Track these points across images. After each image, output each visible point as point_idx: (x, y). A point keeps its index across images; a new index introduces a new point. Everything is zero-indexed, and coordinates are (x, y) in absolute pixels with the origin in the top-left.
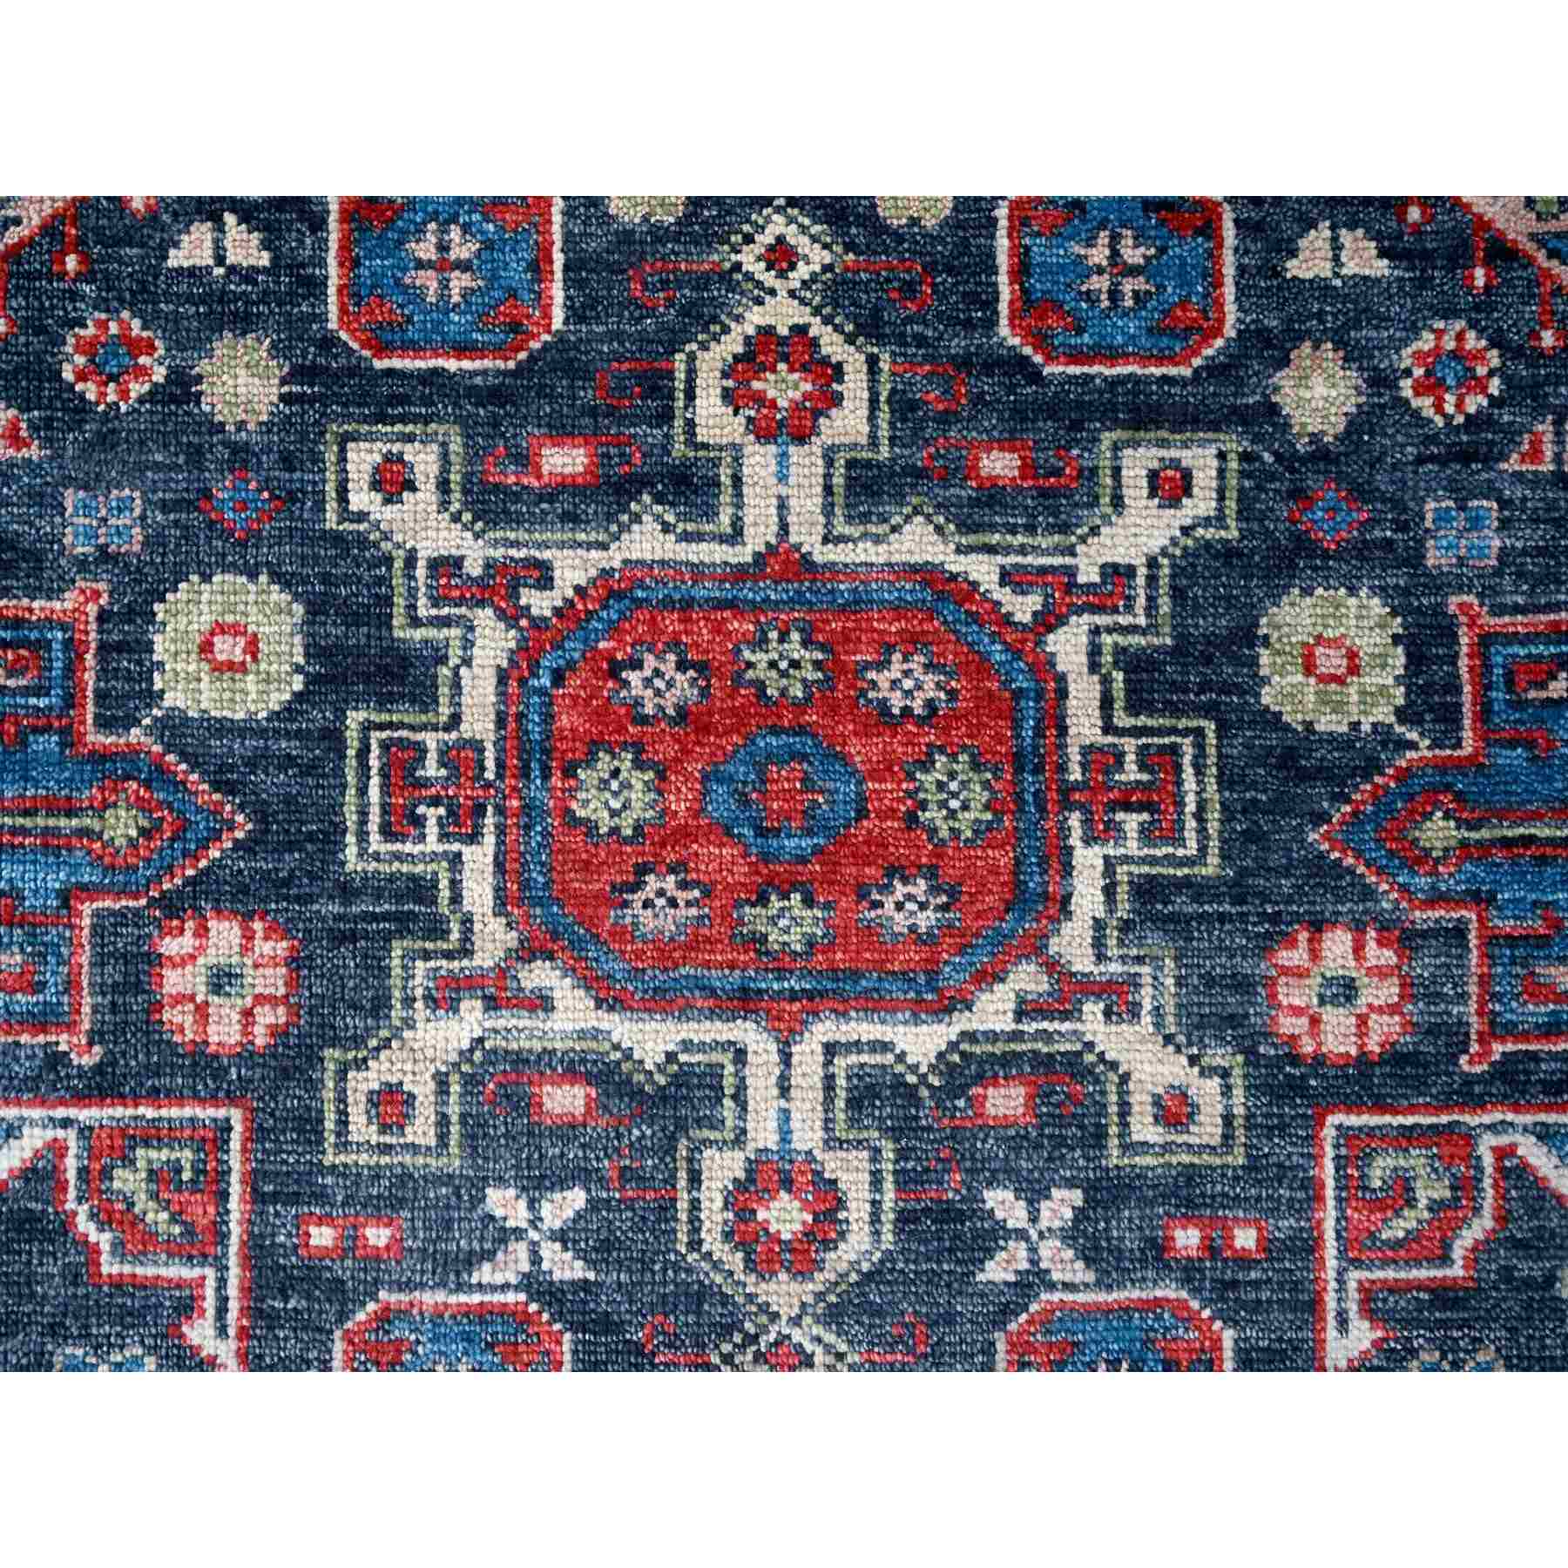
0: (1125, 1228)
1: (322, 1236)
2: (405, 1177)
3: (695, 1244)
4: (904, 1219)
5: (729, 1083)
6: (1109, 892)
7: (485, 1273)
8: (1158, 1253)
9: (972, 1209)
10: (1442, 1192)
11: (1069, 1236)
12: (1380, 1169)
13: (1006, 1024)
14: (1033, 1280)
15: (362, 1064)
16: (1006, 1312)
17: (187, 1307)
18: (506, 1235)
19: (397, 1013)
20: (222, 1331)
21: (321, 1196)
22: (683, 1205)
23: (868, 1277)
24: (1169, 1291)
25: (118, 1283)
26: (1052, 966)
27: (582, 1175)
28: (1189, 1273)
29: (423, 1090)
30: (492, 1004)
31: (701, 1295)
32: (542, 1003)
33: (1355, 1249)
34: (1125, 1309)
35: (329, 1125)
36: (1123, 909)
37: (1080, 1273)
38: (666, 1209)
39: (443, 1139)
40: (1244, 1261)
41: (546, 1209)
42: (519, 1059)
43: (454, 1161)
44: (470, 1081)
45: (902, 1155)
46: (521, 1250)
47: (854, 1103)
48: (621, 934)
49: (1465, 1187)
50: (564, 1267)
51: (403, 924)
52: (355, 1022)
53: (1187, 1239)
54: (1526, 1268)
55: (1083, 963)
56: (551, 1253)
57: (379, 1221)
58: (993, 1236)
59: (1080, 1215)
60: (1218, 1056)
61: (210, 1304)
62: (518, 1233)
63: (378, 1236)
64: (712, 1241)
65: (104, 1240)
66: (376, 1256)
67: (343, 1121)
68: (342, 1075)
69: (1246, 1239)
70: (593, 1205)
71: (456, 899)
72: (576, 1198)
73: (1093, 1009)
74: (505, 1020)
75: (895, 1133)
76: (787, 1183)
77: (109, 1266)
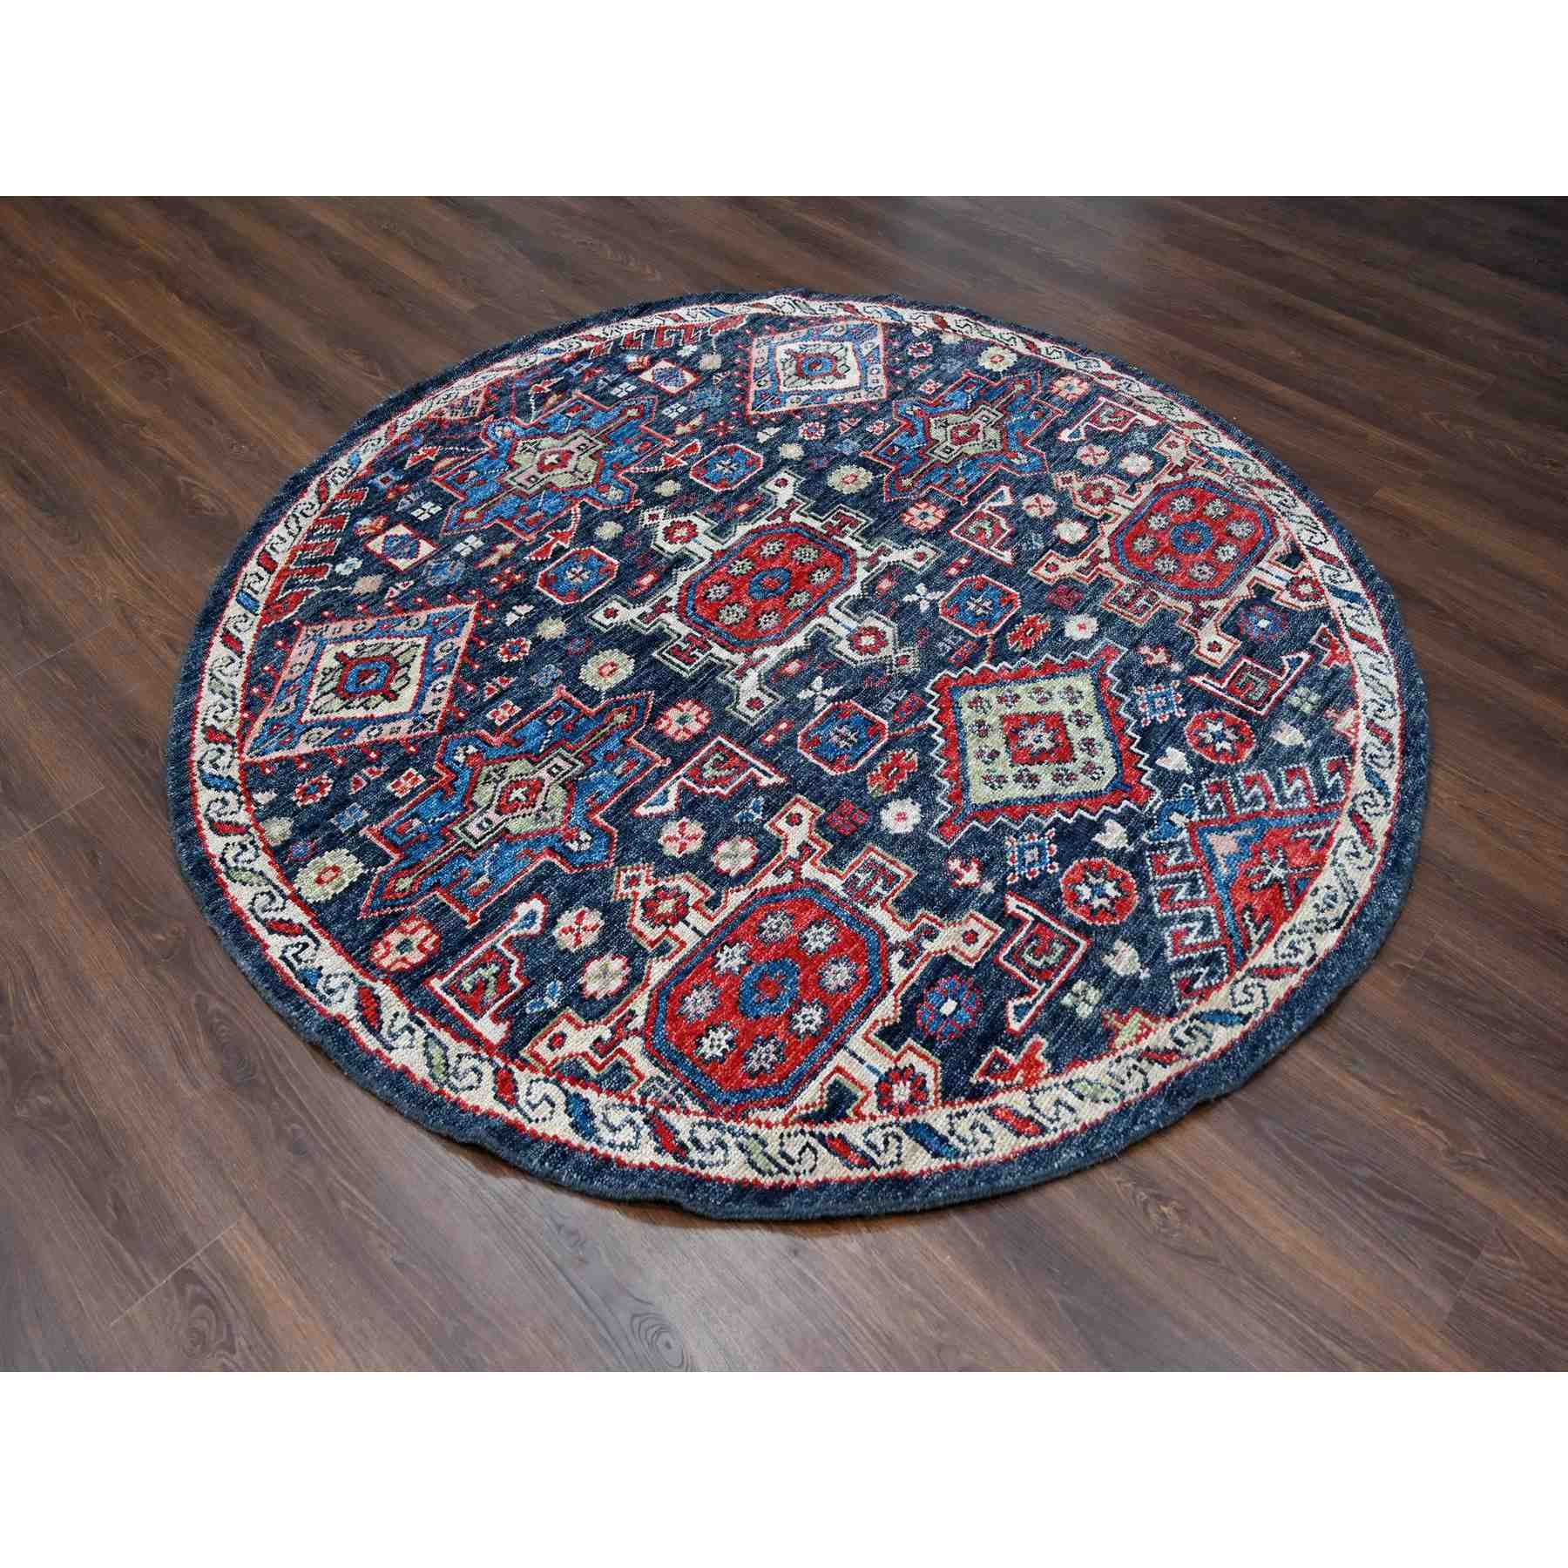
0: (938, 580)
1: (770, 738)
2: (775, 712)
3: (856, 662)
4: (893, 619)
5: (824, 631)
6: (857, 540)
7: (817, 708)
8: (950, 578)
9: (904, 605)
10: (988, 523)
11: (930, 590)
12: (971, 530)
13: (867, 574)
14: (933, 604)
15: (737, 703)
16: (936, 613)
17: (755, 780)
18: (813, 699)
19: (733, 687)
20: (770, 776)
21: (759, 732)
22: (843, 658)
23: (900, 633)
24: (961, 582)
25: (732, 792)
26: (863, 559)
27: (817, 674)
28: (961, 575)
29: (759, 694)
30: (753, 667)
31: (869, 669)
32: (765, 656)
33: (987, 543)
34: (959, 590)
35: (744, 720)
36: (865, 541)
37: (940, 594)
38: (841, 663)
39: (774, 697)
40: (968, 565)
41: (815, 687)
42: (773, 670)
43: (782, 699)
44: (768, 682)
45: (877, 610)
46: (820, 698)
47: (855, 612)
48: (766, 632)
49: (990, 518)
50: (833, 692)
51: (714, 673)
52: (727, 698)
53: (953, 571)
54: (1020, 519)
55: (868, 554)
56: (827, 692)
57: (779, 723)
58: (915, 605)
59: (927, 586)
60: (916, 542)
61: (760, 774)
62: (815, 696)
63: (783, 726)
64: (858, 658)
65: (718, 788)
66: (787, 730)
67: (748, 717)
68: (735, 710)
69: (963, 561)
70: (824, 676)
71: (720, 660)
72: (819, 679)
73: (882, 558)
74: (760, 668)
75: (871, 607)
76: (860, 635)
77: (725, 792)
